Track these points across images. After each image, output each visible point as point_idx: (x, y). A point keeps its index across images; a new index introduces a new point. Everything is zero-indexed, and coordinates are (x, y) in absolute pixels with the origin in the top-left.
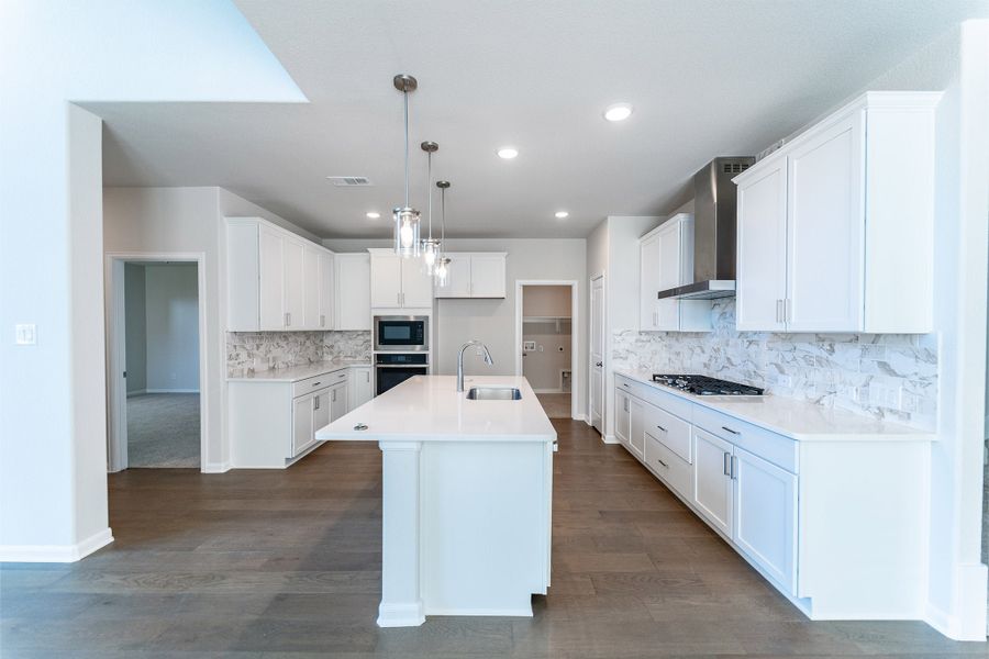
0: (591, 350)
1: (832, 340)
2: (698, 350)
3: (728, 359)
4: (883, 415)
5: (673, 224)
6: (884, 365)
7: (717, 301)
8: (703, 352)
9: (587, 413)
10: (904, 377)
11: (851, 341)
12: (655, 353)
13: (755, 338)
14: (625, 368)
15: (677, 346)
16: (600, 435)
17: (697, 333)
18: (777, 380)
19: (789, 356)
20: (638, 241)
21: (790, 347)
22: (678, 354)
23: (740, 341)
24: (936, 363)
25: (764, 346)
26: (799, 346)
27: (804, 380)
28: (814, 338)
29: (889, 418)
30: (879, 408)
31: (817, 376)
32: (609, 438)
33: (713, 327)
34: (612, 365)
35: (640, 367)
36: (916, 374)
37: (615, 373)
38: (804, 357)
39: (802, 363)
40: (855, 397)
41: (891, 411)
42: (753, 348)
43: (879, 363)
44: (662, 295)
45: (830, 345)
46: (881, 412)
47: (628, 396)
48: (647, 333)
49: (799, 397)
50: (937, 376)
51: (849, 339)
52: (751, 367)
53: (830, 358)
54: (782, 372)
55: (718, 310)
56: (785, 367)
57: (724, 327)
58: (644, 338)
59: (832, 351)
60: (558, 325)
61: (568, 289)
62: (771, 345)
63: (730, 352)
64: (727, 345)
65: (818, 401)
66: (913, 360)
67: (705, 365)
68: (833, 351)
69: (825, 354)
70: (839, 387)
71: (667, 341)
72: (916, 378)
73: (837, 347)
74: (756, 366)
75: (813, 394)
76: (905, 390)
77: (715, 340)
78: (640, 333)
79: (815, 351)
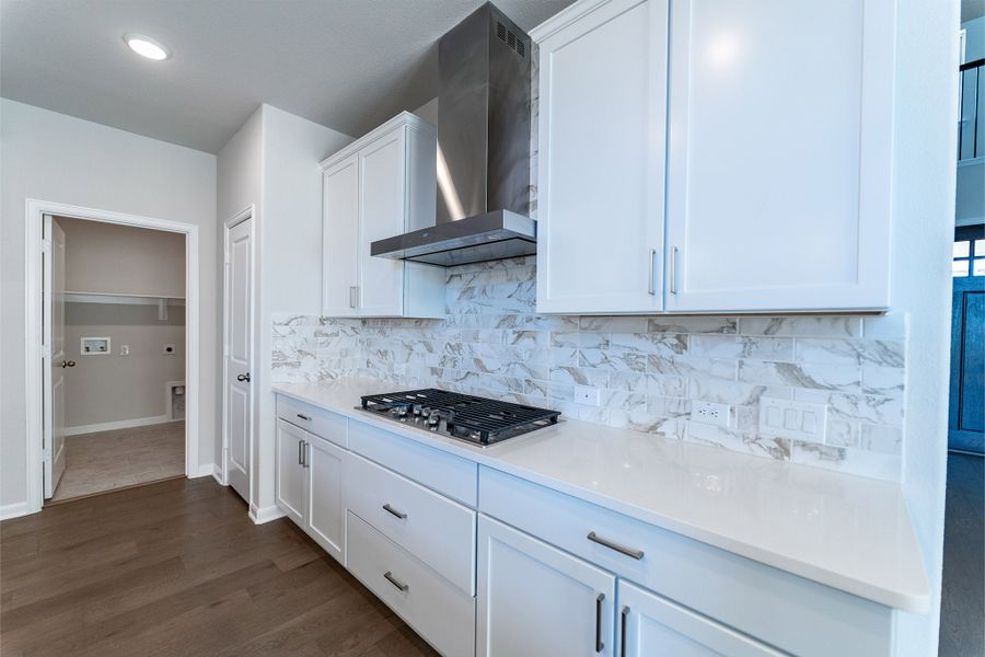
0: (226, 353)
1: (681, 329)
2: (420, 348)
3: (477, 361)
4: (787, 453)
5: (392, 130)
6: (790, 371)
7: (456, 271)
8: (430, 350)
9: (219, 462)
10: (833, 388)
11: (720, 331)
12: (345, 353)
13: (529, 327)
14: (294, 381)
15: (382, 342)
16: (247, 505)
17: (419, 321)
18: (572, 394)
19: (594, 356)
20: (319, 168)
21: (598, 340)
22: (384, 354)
23: (500, 332)
24: (901, 365)
25: (545, 339)
26: (616, 339)
27: (623, 393)
28: (644, 324)
29: (798, 457)
30: (778, 441)
31: (649, 387)
32: (264, 512)
33: (448, 312)
34: (270, 378)
35: (322, 378)
36: (858, 383)
37: (276, 394)
38: (626, 358)
39: (622, 366)
40: (728, 421)
41: (804, 445)
42: (526, 342)
43: (779, 366)
44: (379, 248)
45: (678, 337)
46: (782, 448)
47: (306, 437)
48: (333, 320)
49: (616, 421)
50: (902, 387)
51: (718, 326)
52: (522, 375)
53: (678, 358)
54: (581, 381)
55: (457, 284)
56: (587, 373)
57: (469, 312)
58: (328, 328)
59: (682, 345)
60: (161, 309)
61: (179, 239)
62: (559, 338)
63: (481, 350)
64: (476, 339)
65: (653, 428)
66: (853, 360)
67: (433, 371)
68: (685, 347)
69: (666, 352)
70: (697, 405)
71: (364, 334)
72: (858, 391)
73: (693, 341)
74: (531, 372)
75: (643, 417)
76: (834, 410)
77: (452, 331)
78: (322, 321)
79: (646, 346)
